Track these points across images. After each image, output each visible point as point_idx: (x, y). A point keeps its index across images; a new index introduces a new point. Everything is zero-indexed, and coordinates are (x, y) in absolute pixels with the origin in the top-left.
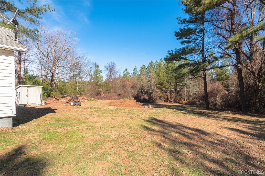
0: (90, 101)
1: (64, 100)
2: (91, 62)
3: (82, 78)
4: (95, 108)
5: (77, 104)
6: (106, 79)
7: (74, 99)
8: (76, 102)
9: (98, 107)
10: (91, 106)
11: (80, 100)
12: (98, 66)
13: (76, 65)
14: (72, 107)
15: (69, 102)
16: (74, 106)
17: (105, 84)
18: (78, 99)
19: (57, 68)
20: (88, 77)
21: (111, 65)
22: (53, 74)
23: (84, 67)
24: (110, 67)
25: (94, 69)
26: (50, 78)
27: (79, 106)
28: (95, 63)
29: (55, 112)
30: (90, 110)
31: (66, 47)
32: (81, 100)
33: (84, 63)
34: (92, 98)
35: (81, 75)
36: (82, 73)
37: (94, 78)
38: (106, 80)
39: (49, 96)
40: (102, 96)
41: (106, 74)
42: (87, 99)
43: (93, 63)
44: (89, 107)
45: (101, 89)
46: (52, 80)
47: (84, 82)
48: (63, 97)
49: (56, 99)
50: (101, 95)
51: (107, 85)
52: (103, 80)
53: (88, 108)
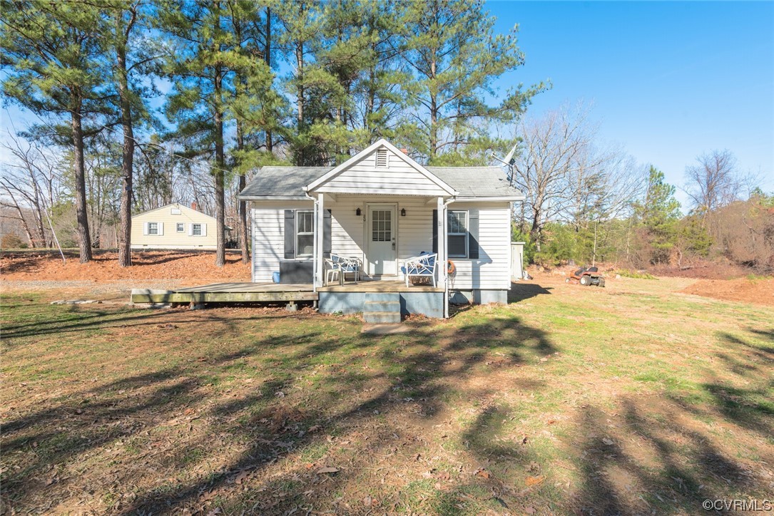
0: (629, 278)
1: (562, 272)
2: (638, 165)
3: (607, 215)
4: (643, 294)
5: (594, 281)
6: (692, 211)
7: (589, 270)
8: (592, 277)
9: (651, 293)
10: (633, 290)
11: (602, 272)
12: (661, 175)
13: (591, 183)
14: (584, 287)
15: (575, 276)
16: (589, 287)
17: (688, 228)
18: (598, 272)
19: (545, 198)
20: (629, 208)
21: (714, 164)
22: (537, 212)
23: (615, 183)
24: (708, 169)
25: (645, 185)
26: (532, 221)
27: (599, 288)
28: (652, 166)
29: (549, 293)
30: (630, 298)
31: (569, 143)
32: (604, 275)
33: (614, 173)
34: (639, 271)
35: (605, 207)
36: (608, 200)
37: (646, 211)
38: (691, 215)
39: (531, 262)
40: (673, 265)
41: (693, 193)
42: (621, 271)
43: (644, 167)
44: (626, 291)
45: (669, 245)
46: (535, 226)
47: (614, 225)
48: (559, 265)
49: (545, 268)
50: (668, 263)
51: (692, 232)
52: (679, 214)
53: (623, 293)
